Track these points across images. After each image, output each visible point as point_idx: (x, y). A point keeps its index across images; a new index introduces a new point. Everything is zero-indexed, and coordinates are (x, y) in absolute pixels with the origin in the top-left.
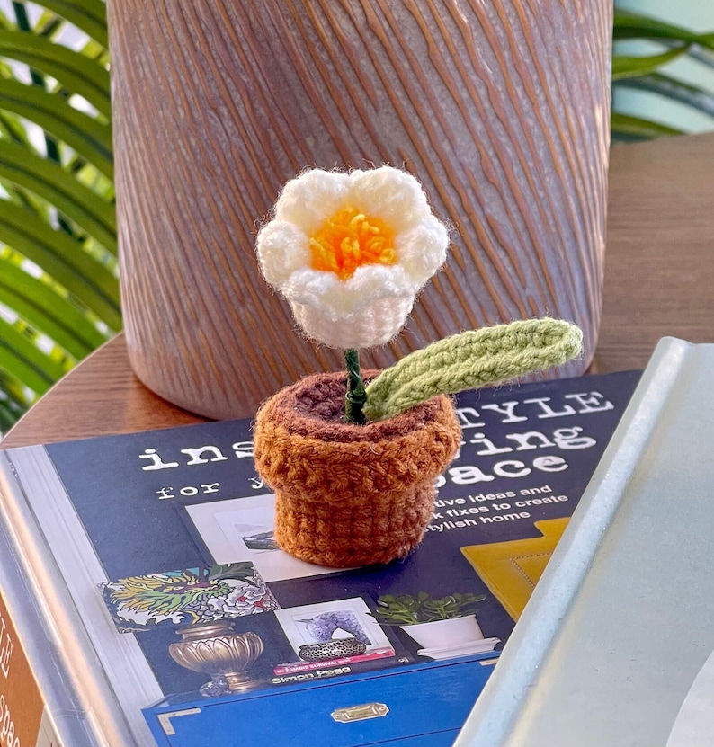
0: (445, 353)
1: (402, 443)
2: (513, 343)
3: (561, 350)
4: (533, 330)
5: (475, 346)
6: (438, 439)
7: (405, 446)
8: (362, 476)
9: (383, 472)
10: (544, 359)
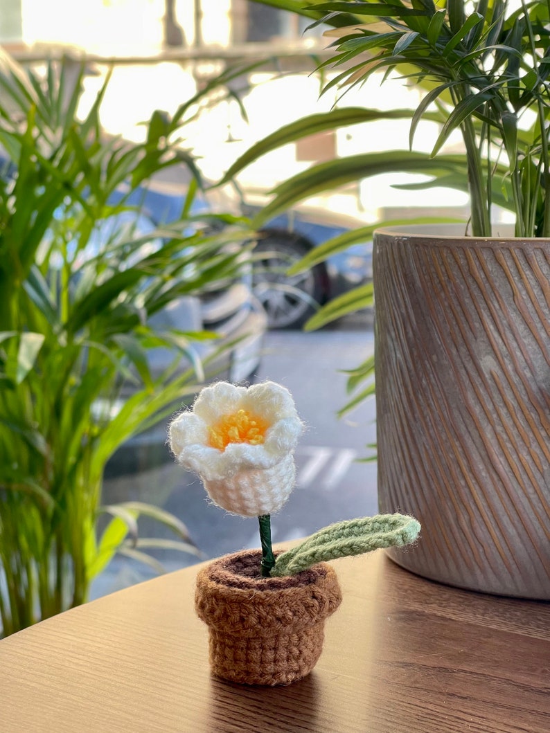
0: (327, 535)
1: (280, 594)
2: (370, 529)
3: (398, 534)
4: (386, 521)
5: (346, 531)
6: (314, 597)
7: (283, 596)
8: (249, 614)
9: (265, 614)
10: (384, 539)
